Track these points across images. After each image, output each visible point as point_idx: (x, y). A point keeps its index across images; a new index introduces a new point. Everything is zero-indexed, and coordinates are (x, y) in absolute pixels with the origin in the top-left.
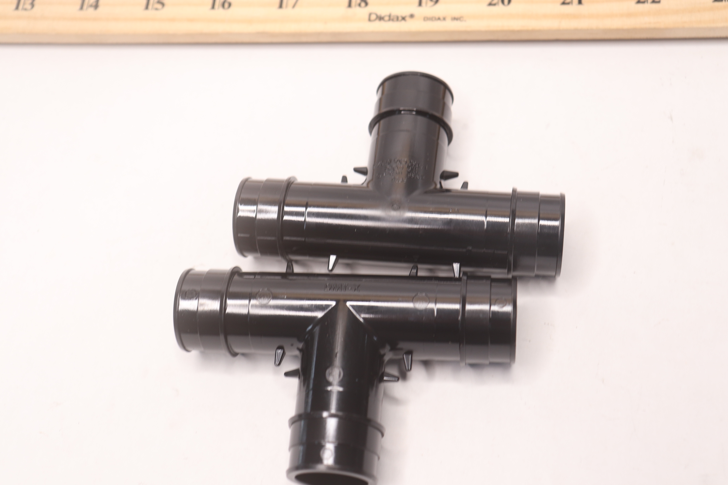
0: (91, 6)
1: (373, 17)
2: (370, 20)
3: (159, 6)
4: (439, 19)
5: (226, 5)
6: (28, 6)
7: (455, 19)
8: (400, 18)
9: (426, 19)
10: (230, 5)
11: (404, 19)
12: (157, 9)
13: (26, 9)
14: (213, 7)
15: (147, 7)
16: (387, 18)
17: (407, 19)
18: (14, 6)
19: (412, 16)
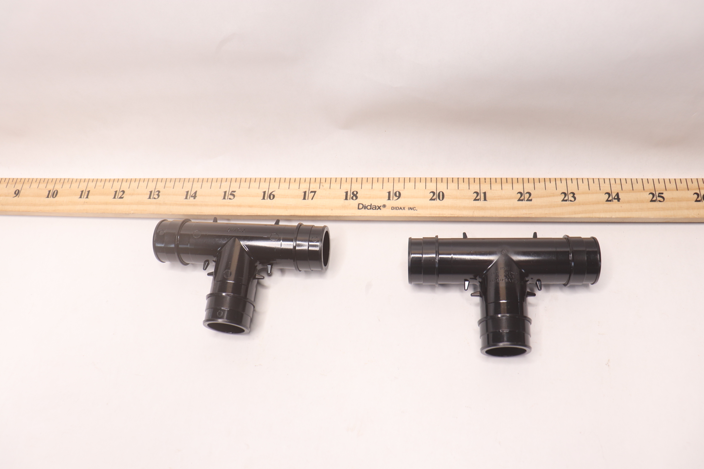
0: (192, 196)
1: (361, 206)
2: (359, 209)
3: (232, 197)
4: (401, 208)
5: (272, 197)
6: (156, 197)
7: (410, 209)
8: (377, 208)
9: (393, 208)
10: (274, 196)
11: (379, 208)
12: (230, 199)
13: (155, 198)
14: (264, 198)
15: (224, 198)
16: (369, 207)
17: (381, 208)
18: (148, 196)
19: (384, 206)
